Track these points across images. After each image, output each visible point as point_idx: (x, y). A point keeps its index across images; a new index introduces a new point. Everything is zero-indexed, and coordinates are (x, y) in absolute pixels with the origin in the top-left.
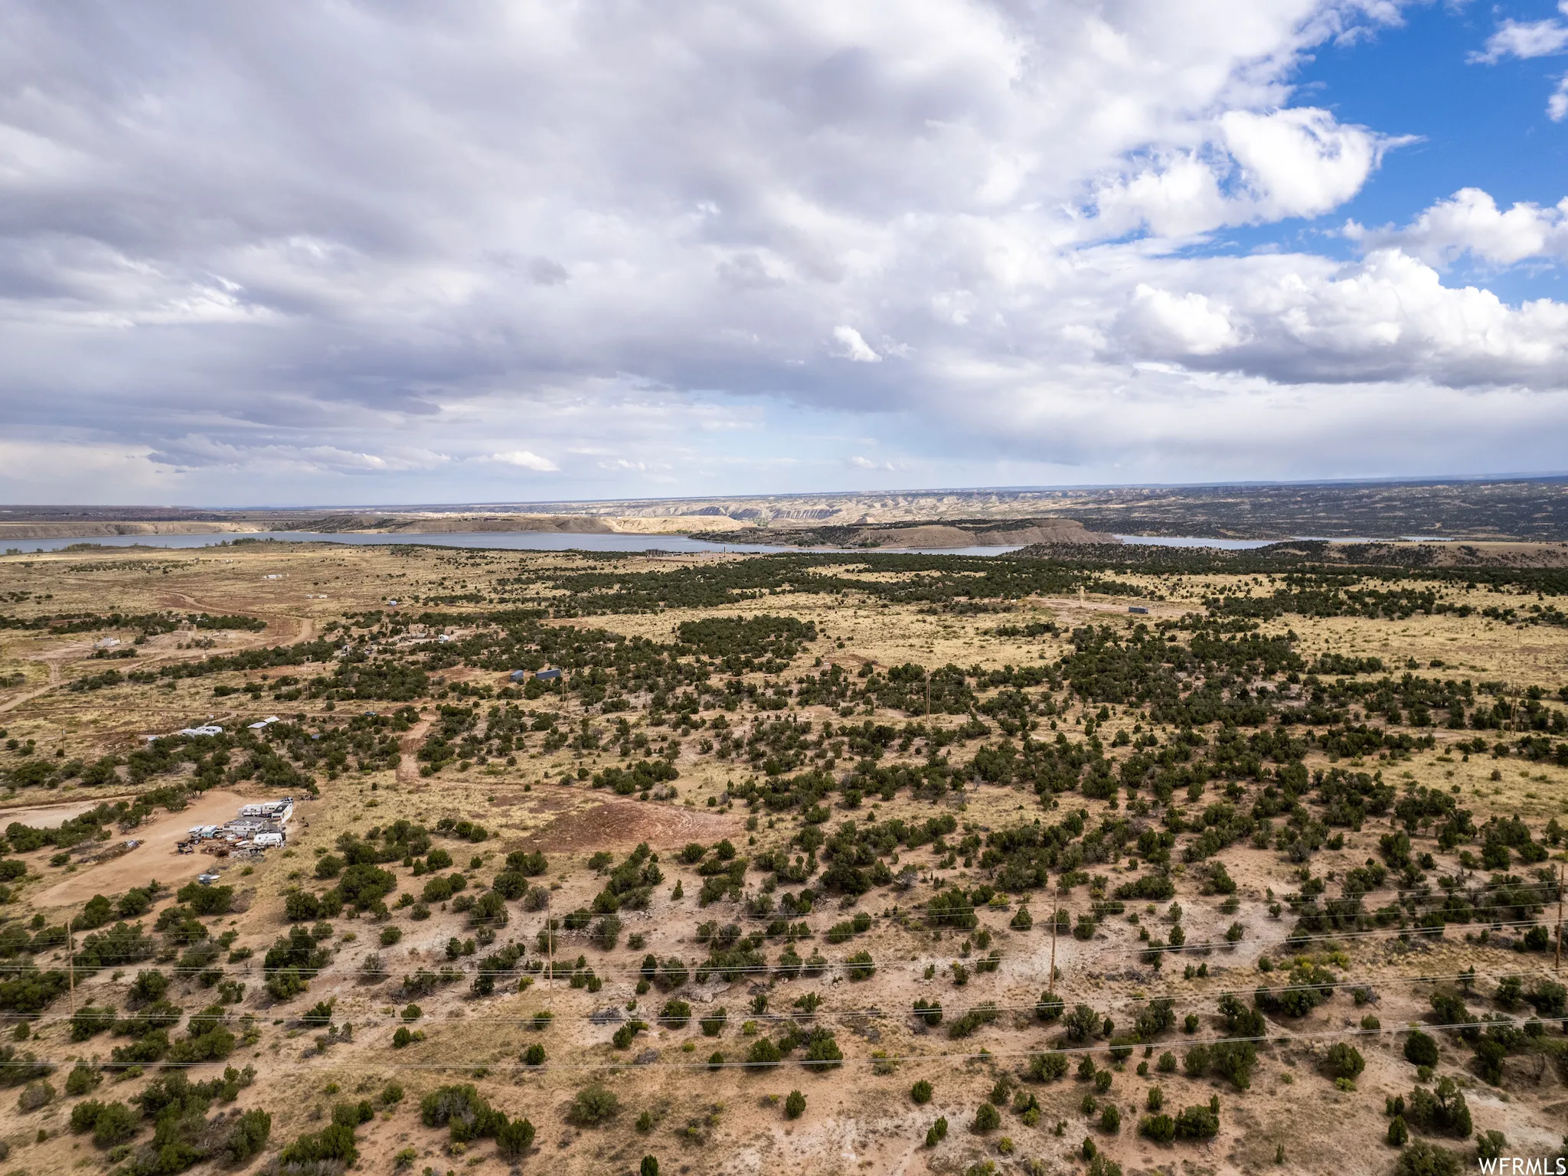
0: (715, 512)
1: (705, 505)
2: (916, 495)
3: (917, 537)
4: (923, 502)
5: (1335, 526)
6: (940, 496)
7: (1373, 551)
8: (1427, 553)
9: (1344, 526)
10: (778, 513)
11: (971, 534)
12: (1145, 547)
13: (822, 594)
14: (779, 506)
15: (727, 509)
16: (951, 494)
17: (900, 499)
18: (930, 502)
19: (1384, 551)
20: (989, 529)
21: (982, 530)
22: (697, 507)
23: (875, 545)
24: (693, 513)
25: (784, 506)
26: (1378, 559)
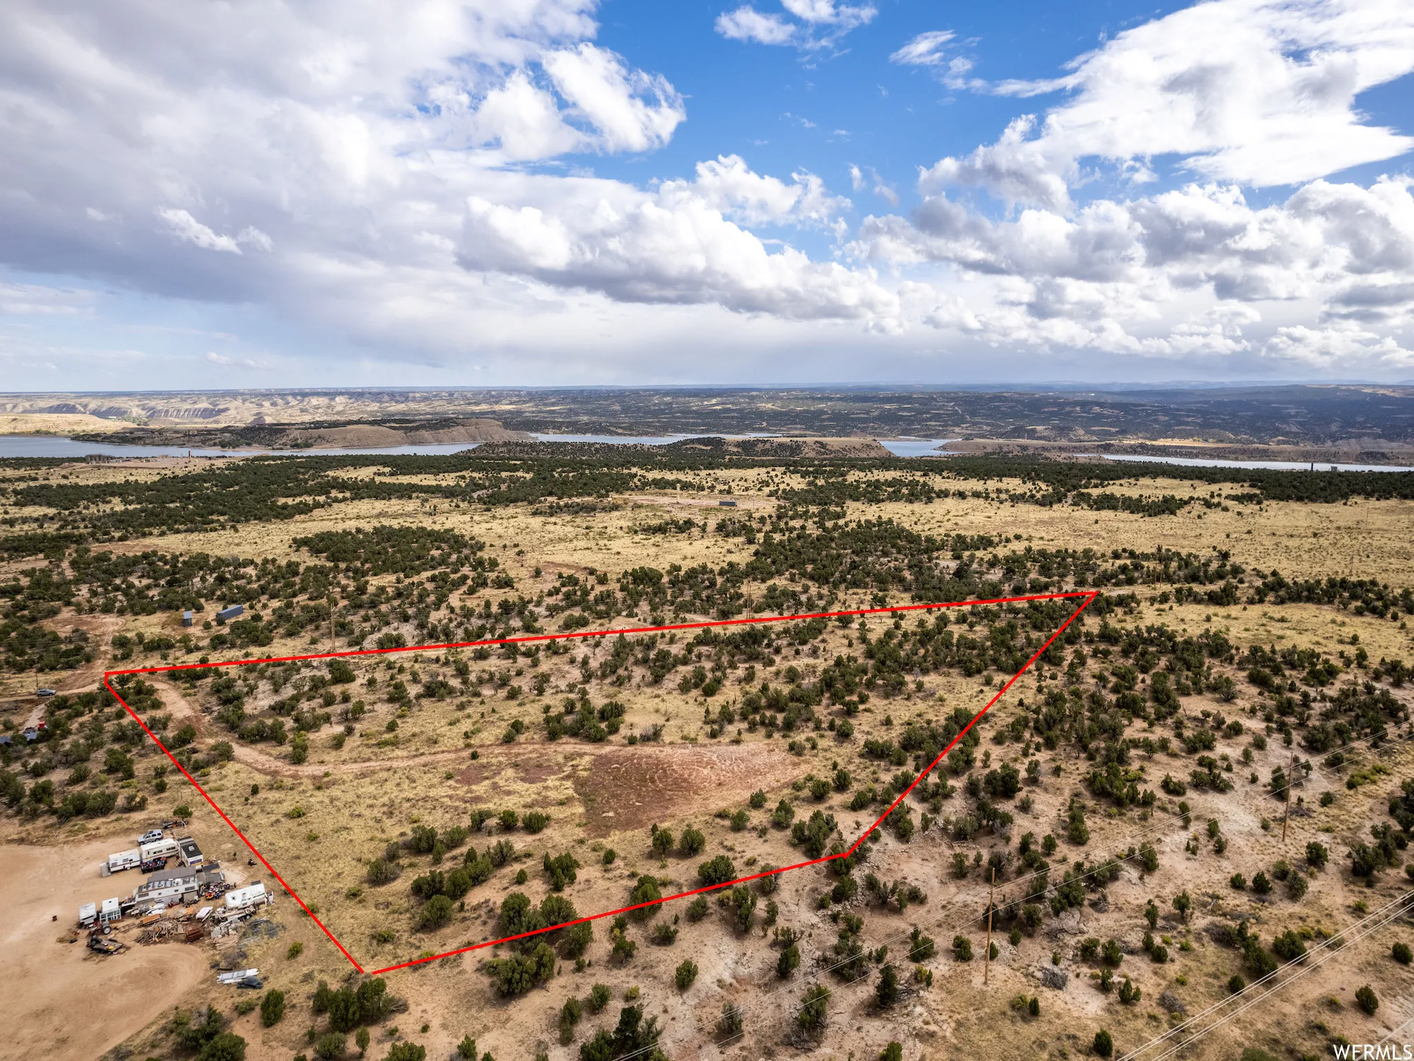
0: (71, 409)
1: (55, 403)
2: (304, 394)
3: (349, 436)
4: (314, 401)
5: (693, 424)
6: (331, 394)
7: (760, 445)
8: (795, 449)
9: (698, 425)
10: (153, 413)
11: (401, 432)
12: (590, 445)
13: (394, 501)
14: (152, 403)
15: (85, 406)
16: (341, 394)
17: (290, 398)
18: (323, 401)
19: (768, 446)
20: (417, 428)
21: (411, 429)
22: (42, 404)
23: (308, 445)
24: (41, 411)
25: (159, 404)
26: (765, 452)
